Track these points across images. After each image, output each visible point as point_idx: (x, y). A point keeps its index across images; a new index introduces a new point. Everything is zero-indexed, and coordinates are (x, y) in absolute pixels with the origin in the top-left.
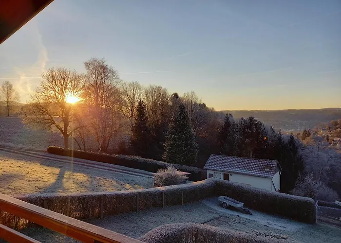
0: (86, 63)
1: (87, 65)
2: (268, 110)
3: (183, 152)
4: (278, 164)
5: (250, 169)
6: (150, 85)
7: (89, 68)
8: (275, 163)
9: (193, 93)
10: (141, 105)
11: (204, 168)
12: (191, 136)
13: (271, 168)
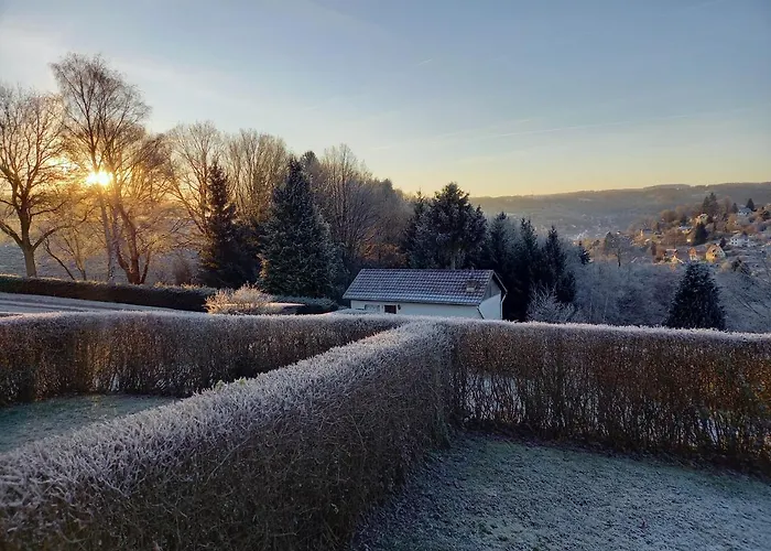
0: (56, 67)
1: (61, 71)
2: (535, 194)
3: (300, 268)
4: (494, 276)
5: (437, 291)
6: (242, 131)
7: (64, 80)
8: (489, 274)
9: (345, 149)
10: (217, 176)
11: (344, 297)
12: (318, 232)
13: (478, 285)
